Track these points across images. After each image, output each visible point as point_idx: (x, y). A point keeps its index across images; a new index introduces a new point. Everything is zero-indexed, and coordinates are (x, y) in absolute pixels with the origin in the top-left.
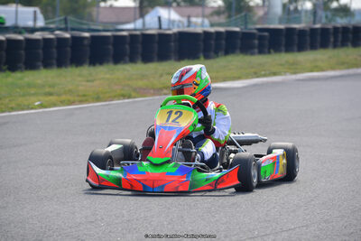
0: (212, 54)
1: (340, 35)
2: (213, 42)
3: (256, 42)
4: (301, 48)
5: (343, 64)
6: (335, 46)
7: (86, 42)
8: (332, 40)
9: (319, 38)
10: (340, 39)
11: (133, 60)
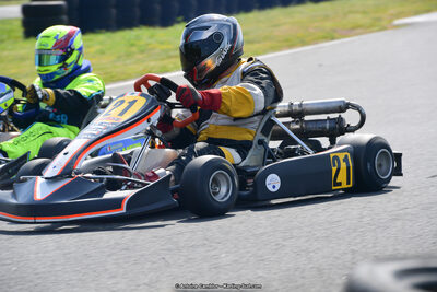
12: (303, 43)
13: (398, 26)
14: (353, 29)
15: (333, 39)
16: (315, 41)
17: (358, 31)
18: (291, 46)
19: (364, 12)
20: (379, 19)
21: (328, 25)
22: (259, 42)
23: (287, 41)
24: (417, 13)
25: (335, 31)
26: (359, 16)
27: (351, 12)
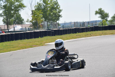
0: (42, 36)
1: (69, 31)
2: (42, 34)
3: (51, 33)
4: (61, 34)
5: (73, 38)
6: (69, 34)
7: (14, 35)
8: (68, 32)
9: (65, 32)
10: (69, 32)
11: (24, 39)
12: (26, 48)
13: (46, 45)
14: (36, 45)
15: (32, 47)
16: (28, 48)
17: (37, 46)
18: (23, 49)
19: (38, 42)
20: (42, 43)
21: (31, 44)
22: (16, 48)
23: (22, 47)
24: (49, 42)
25: (32, 45)
26: (37, 42)
27: (35, 41)
